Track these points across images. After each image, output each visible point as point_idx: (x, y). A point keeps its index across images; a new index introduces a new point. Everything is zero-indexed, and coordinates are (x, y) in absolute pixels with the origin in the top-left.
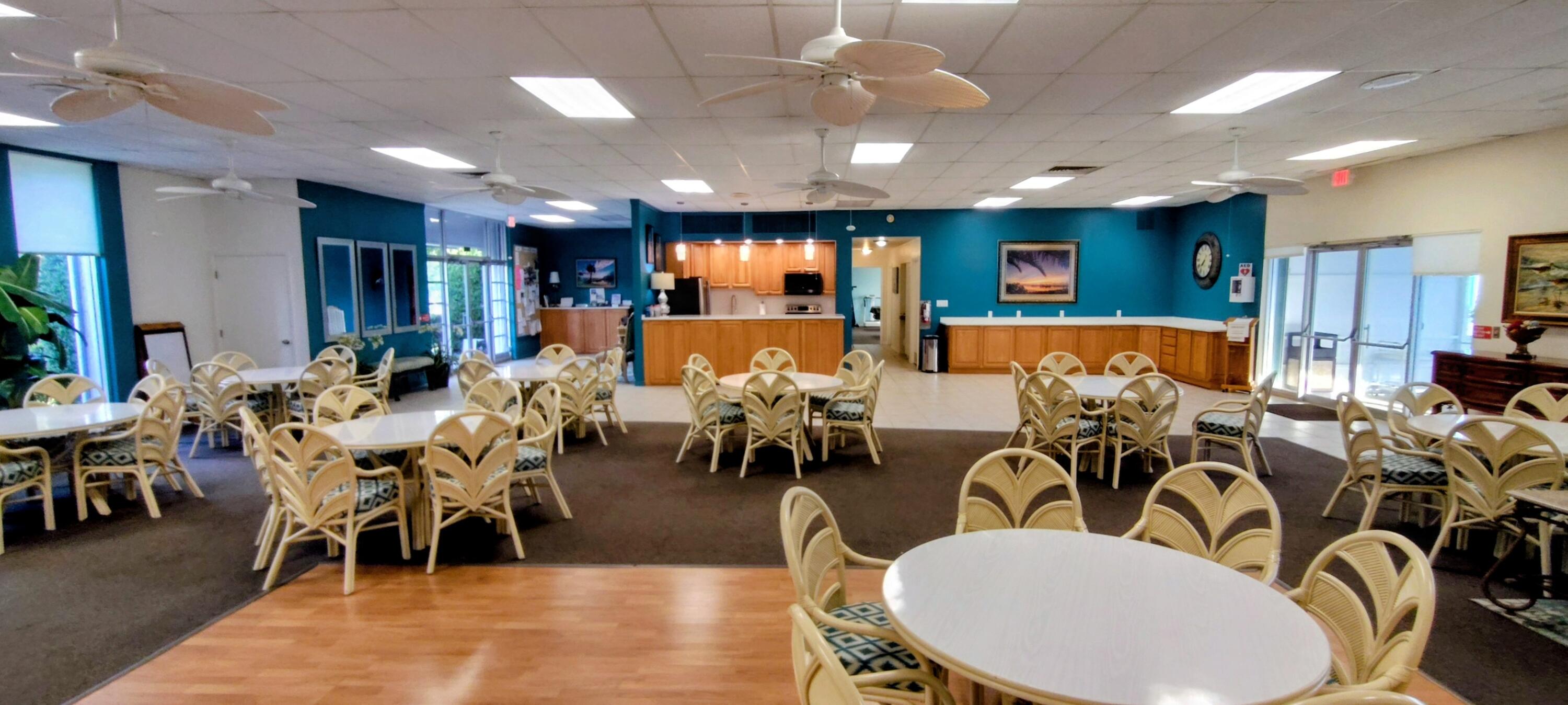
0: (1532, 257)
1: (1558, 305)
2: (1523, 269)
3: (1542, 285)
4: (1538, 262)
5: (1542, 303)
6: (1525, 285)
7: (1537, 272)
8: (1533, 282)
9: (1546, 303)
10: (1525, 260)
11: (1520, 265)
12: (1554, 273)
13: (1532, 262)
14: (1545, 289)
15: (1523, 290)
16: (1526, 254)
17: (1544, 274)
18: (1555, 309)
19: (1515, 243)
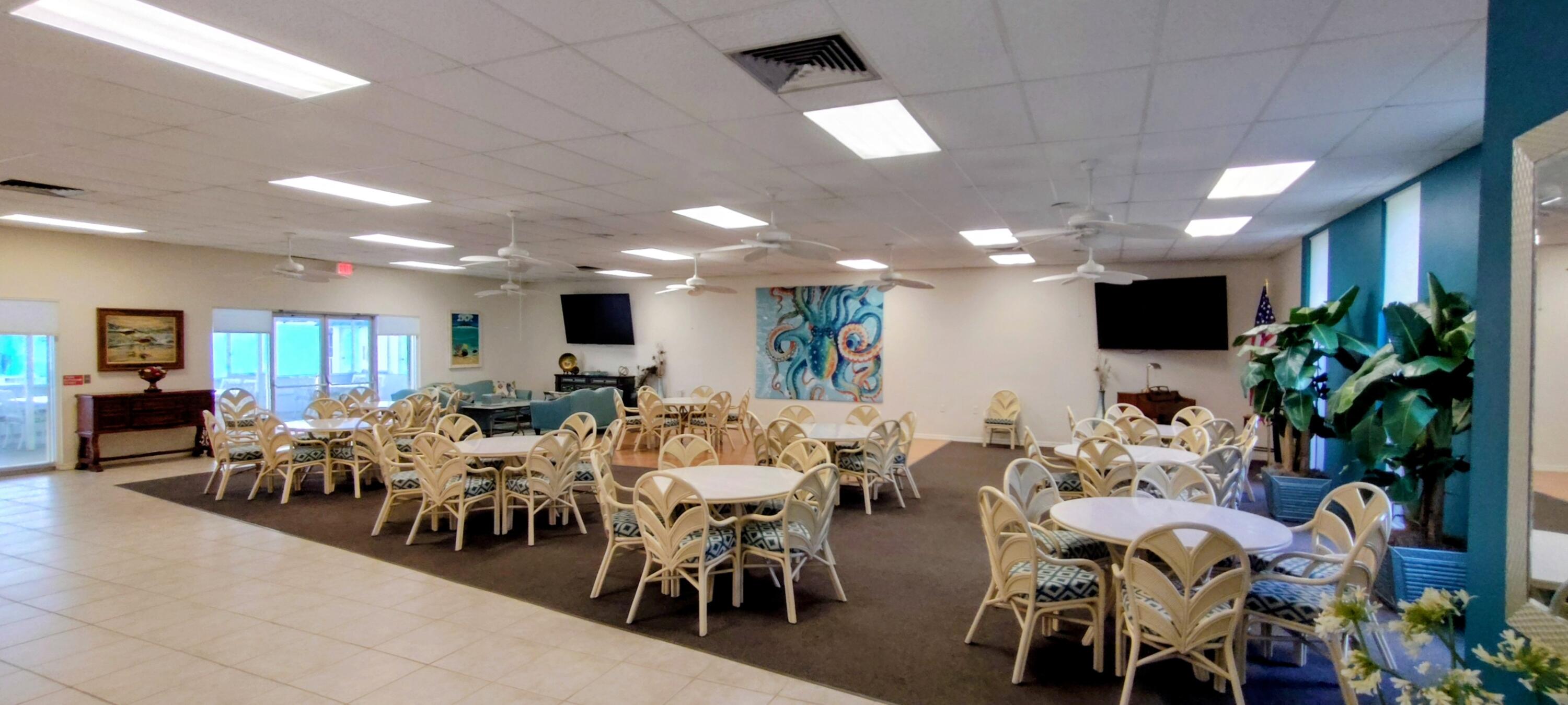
0: (117, 324)
1: (143, 356)
2: (110, 332)
3: (128, 343)
4: (123, 328)
5: (130, 356)
6: (114, 343)
7: (124, 335)
8: (119, 342)
9: (133, 355)
10: (111, 326)
11: (108, 329)
12: (137, 335)
13: (118, 327)
14: (132, 346)
15: (111, 347)
16: (111, 322)
17: (129, 336)
18: (141, 359)
19: (103, 313)
